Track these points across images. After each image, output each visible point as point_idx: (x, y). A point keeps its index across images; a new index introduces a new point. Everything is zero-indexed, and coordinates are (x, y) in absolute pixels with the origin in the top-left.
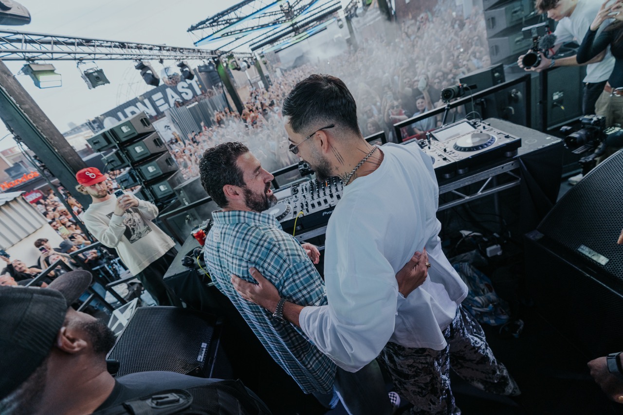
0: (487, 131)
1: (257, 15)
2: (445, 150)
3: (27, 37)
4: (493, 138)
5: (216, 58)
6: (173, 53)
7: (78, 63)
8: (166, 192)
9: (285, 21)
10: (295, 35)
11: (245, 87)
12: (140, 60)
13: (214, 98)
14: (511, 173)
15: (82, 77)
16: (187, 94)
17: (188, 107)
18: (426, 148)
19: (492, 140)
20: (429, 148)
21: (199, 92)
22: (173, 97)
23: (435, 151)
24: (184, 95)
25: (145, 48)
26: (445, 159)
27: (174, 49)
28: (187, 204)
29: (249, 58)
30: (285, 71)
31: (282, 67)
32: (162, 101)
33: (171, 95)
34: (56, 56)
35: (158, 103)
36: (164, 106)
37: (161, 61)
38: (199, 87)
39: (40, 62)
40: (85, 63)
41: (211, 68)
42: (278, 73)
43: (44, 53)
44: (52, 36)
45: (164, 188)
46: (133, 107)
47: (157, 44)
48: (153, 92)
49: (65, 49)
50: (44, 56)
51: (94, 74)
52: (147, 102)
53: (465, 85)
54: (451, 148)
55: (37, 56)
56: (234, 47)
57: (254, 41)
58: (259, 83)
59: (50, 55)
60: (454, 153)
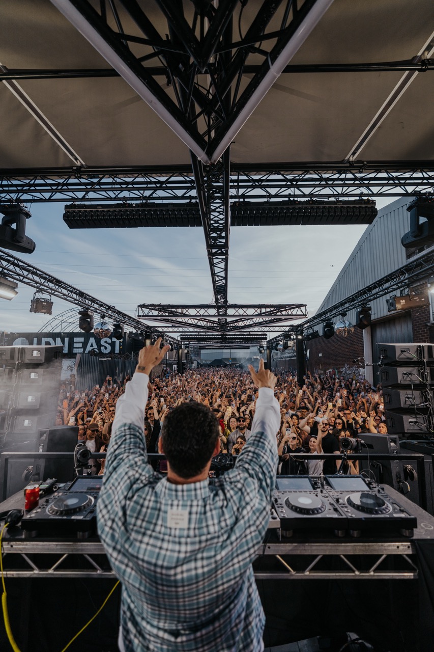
0: (382, 496)
1: (198, 318)
2: (337, 501)
3: (16, 262)
4: (387, 506)
5: (149, 332)
6: (116, 315)
7: (38, 291)
8: (28, 429)
9: (218, 330)
10: (222, 343)
12: (87, 309)
13: (128, 362)
14: (407, 558)
15: (32, 301)
16: (106, 348)
17: (101, 359)
18: (319, 490)
19: (386, 508)
20: (322, 492)
21: (117, 351)
22: (92, 346)
23: (327, 497)
24: (102, 348)
25: (97, 303)
26: (336, 510)
27: (119, 313)
28: (41, 451)
29: (175, 343)
30: (201, 365)
31: (199, 361)
32: (80, 345)
33: (92, 344)
34: (25, 280)
35: (75, 345)
36: (80, 349)
37: (103, 317)
38: (120, 347)
39: (10, 279)
40: (43, 293)
41: (140, 338)
42: (195, 365)
43: (19, 275)
44: (34, 268)
45: (28, 424)
46: (51, 339)
47: (108, 304)
48: (78, 335)
49: (37, 279)
50: (17, 277)
51: (44, 303)
52: (67, 340)
53: (363, 442)
54: (344, 500)
55: (12, 275)
56: (168, 331)
57: (187, 333)
58: (174, 366)
59: (21, 278)
60: (346, 507)
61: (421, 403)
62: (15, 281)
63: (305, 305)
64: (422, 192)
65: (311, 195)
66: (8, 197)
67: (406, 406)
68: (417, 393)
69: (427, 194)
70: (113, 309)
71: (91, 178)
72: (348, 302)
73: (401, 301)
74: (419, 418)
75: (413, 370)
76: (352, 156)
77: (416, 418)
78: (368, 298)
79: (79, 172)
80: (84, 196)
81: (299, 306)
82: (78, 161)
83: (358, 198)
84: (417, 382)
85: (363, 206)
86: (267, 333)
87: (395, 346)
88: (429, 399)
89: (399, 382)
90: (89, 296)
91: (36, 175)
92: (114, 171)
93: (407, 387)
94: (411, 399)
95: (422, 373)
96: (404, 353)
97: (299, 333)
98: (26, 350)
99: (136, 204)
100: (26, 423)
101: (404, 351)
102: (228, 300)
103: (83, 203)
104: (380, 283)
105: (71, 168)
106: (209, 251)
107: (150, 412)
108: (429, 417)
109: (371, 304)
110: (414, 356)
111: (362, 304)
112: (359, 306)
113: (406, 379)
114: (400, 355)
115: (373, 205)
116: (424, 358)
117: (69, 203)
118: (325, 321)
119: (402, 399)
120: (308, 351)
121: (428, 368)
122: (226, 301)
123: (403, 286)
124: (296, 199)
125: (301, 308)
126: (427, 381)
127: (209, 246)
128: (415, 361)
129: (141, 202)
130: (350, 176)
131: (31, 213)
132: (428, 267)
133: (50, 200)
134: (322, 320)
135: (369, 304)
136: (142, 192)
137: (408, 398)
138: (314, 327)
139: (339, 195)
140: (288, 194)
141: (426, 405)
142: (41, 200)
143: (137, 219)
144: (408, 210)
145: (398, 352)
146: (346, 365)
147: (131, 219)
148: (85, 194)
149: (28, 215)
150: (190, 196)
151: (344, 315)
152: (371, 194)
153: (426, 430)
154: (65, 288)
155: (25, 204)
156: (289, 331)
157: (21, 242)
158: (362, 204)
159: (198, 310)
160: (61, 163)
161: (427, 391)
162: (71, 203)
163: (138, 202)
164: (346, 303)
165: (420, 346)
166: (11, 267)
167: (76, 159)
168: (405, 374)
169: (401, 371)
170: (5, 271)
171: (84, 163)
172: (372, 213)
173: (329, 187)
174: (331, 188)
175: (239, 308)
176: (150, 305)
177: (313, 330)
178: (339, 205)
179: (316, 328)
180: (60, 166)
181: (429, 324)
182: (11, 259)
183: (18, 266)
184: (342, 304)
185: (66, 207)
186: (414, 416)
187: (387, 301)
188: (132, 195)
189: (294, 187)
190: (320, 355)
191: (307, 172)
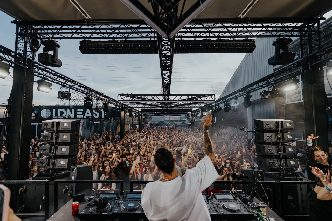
2: (218, 206)
3: (51, 71)
5: (123, 107)
6: (105, 98)
7: (62, 87)
8: (63, 166)
11: (128, 125)
12: (89, 96)
13: (110, 123)
15: (58, 92)
16: (96, 115)
17: (94, 122)
19: (240, 210)
20: (211, 201)
21: (103, 117)
22: (88, 114)
23: (213, 204)
24: (94, 115)
25: (94, 92)
26: (216, 211)
27: (107, 97)
29: (138, 113)
31: (151, 122)
32: (81, 113)
33: (88, 112)
34: (56, 81)
35: (78, 113)
36: (81, 116)
37: (98, 100)
38: (104, 114)
39: (47, 81)
40: (65, 88)
41: (118, 111)
42: (148, 124)
43: (52, 79)
44: (60, 74)
45: (63, 163)
46: (64, 109)
47: (100, 92)
48: (80, 107)
49: (62, 80)
50: (51, 80)
51: (66, 94)
52: (73, 110)
53: (243, 175)
54: (221, 206)
55: (48, 79)
56: (134, 106)
57: (145, 108)
58: (136, 125)
59: (53, 80)
60: (221, 209)
61: (276, 152)
62: (51, 82)
63: (214, 95)
64: (281, 35)
65: (219, 36)
66: (47, 36)
67: (268, 154)
68: (274, 147)
69: (284, 36)
70: (103, 95)
71: (94, 26)
72: (239, 92)
73: (268, 94)
74: (275, 160)
75: (273, 134)
76: (242, 15)
77: (273, 160)
78: (250, 90)
79: (88, 23)
80: (91, 36)
81: (210, 95)
82: (88, 17)
83: (245, 38)
84: (274, 141)
85: (248, 43)
86: (192, 108)
87: (263, 122)
88: (280, 150)
89: (265, 141)
90: (90, 88)
91: (63, 24)
92: (108, 22)
93: (269, 144)
94: (271, 150)
95: (278, 136)
96: (268, 125)
97: (210, 108)
98: (60, 123)
99: (120, 41)
100: (62, 163)
101: (268, 124)
102: (170, 91)
103: (90, 40)
104: (257, 83)
105: (83, 20)
106: (161, 69)
107: (129, 157)
108: (280, 160)
109: (252, 94)
110: (273, 127)
111: (246, 94)
112: (245, 94)
113: (269, 139)
114: (266, 126)
115: (254, 42)
116: (279, 128)
117: (82, 40)
118: (225, 102)
119: (266, 150)
120: (215, 118)
121: (281, 134)
122: (169, 92)
123: (270, 85)
124: (210, 39)
125: (212, 96)
126: (280, 140)
127: (161, 66)
128: (274, 130)
129: (123, 39)
130: (240, 25)
131: (60, 45)
132: (283, 76)
133: (71, 38)
134: (224, 101)
135: (251, 94)
136: (124, 34)
137: (270, 150)
138: (219, 105)
139: (234, 36)
140: (206, 36)
141: (279, 154)
142: (66, 38)
143: (121, 49)
144: (273, 45)
145: (265, 125)
146: (237, 126)
147: (117, 49)
148: (91, 35)
149: (59, 46)
150: (151, 36)
151: (236, 99)
152: (252, 36)
153: (278, 167)
154: (77, 85)
155: (57, 40)
156: (204, 107)
157: (56, 62)
158: (247, 42)
159: (153, 97)
160: (78, 18)
161: (280, 146)
162: (83, 40)
163: (121, 40)
164: (237, 92)
165: (277, 122)
166: (48, 75)
167: (86, 16)
168: (268, 137)
169: (266, 135)
170: (45, 77)
171: (90, 18)
172: (253, 47)
173: (229, 33)
174: (230, 33)
175: (177, 96)
176: (126, 94)
177: (218, 107)
178: (235, 42)
179: (220, 106)
180: (77, 19)
181: (285, 105)
182: (48, 70)
183: (52, 73)
184: (235, 93)
185: (81, 42)
186: (272, 159)
187: (261, 93)
188: (118, 36)
189: (209, 33)
190: (222, 120)
191: (217, 24)
